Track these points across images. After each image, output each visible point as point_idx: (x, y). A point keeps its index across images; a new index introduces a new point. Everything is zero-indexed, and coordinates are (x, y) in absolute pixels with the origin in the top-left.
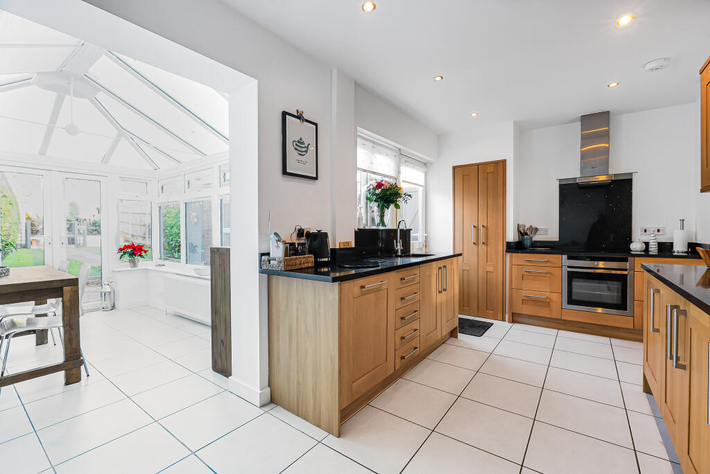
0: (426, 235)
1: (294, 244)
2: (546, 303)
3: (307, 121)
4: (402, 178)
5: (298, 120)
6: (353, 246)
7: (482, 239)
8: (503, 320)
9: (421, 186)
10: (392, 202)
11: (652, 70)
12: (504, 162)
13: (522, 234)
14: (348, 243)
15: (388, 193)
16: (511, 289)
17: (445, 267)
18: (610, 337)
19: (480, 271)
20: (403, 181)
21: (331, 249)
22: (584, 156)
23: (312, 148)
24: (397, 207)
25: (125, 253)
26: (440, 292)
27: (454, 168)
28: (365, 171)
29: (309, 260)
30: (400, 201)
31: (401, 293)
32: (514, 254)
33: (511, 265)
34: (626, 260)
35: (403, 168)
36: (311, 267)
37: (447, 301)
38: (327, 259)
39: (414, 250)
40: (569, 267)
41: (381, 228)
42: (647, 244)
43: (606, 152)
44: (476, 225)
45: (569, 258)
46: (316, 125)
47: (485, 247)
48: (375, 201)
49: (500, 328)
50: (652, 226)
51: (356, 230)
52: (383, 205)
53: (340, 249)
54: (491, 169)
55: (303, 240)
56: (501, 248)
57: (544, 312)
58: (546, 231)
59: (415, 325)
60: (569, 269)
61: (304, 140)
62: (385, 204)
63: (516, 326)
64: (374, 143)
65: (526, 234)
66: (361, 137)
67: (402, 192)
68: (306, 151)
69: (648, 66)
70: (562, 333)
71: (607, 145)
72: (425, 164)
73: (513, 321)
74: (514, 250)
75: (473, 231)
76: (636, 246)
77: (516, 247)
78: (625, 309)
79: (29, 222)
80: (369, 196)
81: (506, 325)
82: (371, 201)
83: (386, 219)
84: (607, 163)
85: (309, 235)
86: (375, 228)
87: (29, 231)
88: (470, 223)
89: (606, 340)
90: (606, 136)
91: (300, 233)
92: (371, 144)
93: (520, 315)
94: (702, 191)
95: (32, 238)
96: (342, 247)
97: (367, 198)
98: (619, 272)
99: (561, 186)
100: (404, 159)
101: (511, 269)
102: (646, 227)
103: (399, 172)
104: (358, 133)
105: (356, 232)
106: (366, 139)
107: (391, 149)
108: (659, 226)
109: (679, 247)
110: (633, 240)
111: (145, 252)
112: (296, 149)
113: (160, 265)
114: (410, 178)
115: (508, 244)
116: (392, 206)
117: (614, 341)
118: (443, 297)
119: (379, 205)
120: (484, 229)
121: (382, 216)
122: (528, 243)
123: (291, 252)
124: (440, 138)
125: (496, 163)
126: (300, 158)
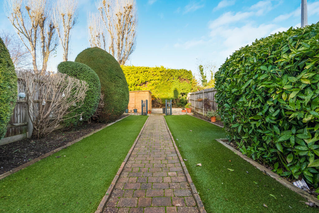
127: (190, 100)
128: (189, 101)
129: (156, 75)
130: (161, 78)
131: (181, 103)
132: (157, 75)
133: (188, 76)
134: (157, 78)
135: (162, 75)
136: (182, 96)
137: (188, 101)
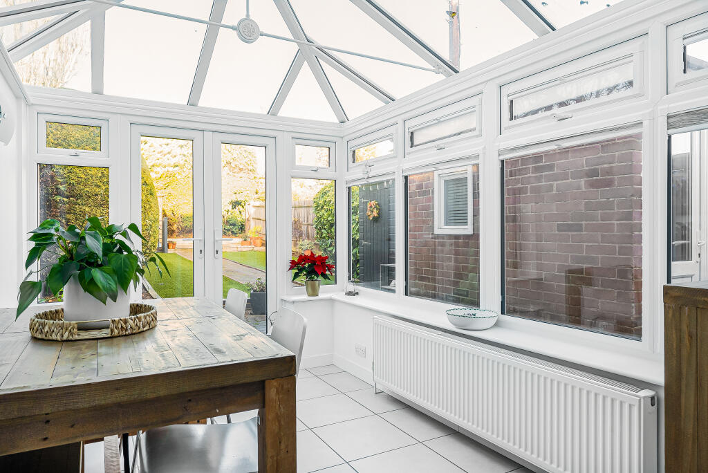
25: (300, 271)
79: (166, 220)
87: (166, 231)
95: (169, 240)
111: (330, 268)
113: (350, 293)
127: (253, 218)
128: (252, 222)
129: (169, 153)
130: (182, 162)
131: (231, 225)
132: (173, 153)
133: (249, 163)
134: (173, 161)
135: (184, 155)
136: (234, 207)
137: (248, 221)
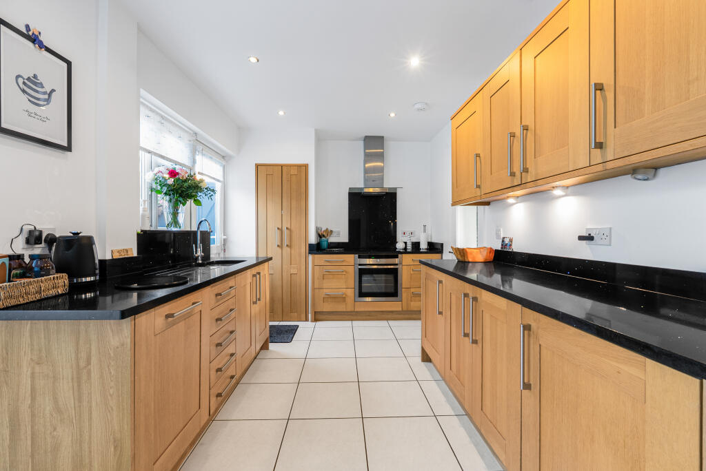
0: (225, 237)
1: (20, 257)
2: (342, 299)
3: (48, 50)
4: (197, 169)
5: (30, 44)
6: (135, 254)
7: (286, 242)
8: (307, 320)
9: (218, 181)
10: (190, 196)
11: (418, 110)
12: (306, 166)
13: (320, 236)
14: (127, 251)
15: (186, 184)
16: (314, 289)
17: (259, 273)
18: (387, 319)
19: (284, 274)
20: (199, 173)
21: (101, 261)
22: (366, 171)
23: (60, 98)
24: (198, 203)
26: (255, 303)
27: (257, 166)
28: (149, 152)
29: (58, 283)
30: (201, 196)
31: (216, 314)
32: (316, 256)
33: (314, 265)
34: (397, 257)
35: (198, 158)
36: (62, 295)
37: (260, 311)
38: (92, 279)
39: (214, 256)
40: (360, 265)
41: (174, 229)
42: (406, 243)
43: (381, 170)
44: (280, 227)
45: (359, 257)
46: (69, 64)
47: (289, 249)
48: (166, 194)
49: (305, 329)
50: (408, 230)
51: (139, 232)
52: (177, 200)
53: (113, 260)
54: (294, 171)
55: (38, 250)
56: (304, 249)
57: (341, 308)
58: (339, 234)
59: (230, 350)
60: (360, 267)
61: (41, 79)
62: (181, 199)
63: (318, 323)
64: (162, 117)
65: (324, 236)
66: (144, 105)
67: (203, 185)
68: (48, 101)
69: (417, 106)
70: (355, 323)
71: (382, 164)
72: (223, 157)
73: (316, 320)
74: (315, 252)
75: (278, 232)
76: (400, 246)
77: (316, 249)
78: (397, 296)
80: (154, 186)
81: (310, 324)
82: (160, 192)
83: (181, 218)
84: (382, 179)
85: (51, 240)
86: (164, 229)
88: (274, 224)
89: (384, 323)
90: (380, 157)
91: (34, 238)
92: (158, 118)
93: (322, 313)
94: (453, 205)
96: (116, 256)
97: (152, 189)
98: (386, 267)
99: (350, 194)
100: (200, 147)
101: (313, 269)
102: (405, 230)
103: (194, 162)
104: (141, 100)
105: (138, 234)
106: (151, 110)
107: (186, 131)
108: (412, 230)
109: (424, 246)
110: (397, 241)
112: (24, 91)
114: (206, 170)
115: (311, 246)
116: (190, 202)
117: (392, 323)
118: (256, 308)
119: (170, 201)
120: (288, 231)
121: (175, 214)
122: (325, 245)
123: (14, 272)
124: (241, 132)
125: (299, 166)
126: (33, 108)
